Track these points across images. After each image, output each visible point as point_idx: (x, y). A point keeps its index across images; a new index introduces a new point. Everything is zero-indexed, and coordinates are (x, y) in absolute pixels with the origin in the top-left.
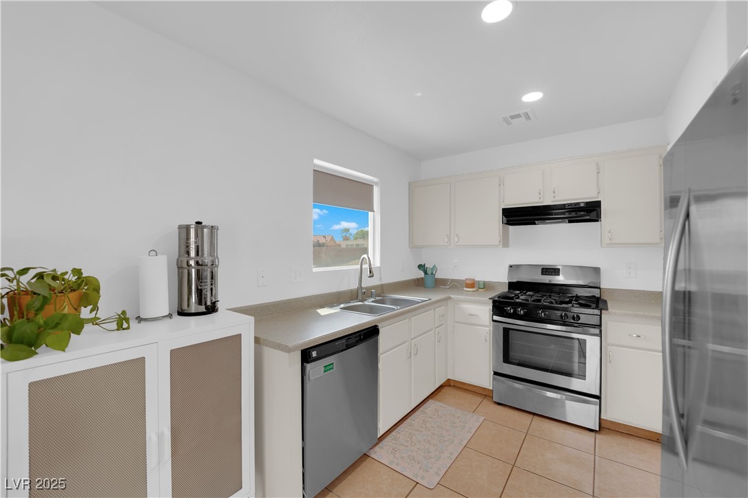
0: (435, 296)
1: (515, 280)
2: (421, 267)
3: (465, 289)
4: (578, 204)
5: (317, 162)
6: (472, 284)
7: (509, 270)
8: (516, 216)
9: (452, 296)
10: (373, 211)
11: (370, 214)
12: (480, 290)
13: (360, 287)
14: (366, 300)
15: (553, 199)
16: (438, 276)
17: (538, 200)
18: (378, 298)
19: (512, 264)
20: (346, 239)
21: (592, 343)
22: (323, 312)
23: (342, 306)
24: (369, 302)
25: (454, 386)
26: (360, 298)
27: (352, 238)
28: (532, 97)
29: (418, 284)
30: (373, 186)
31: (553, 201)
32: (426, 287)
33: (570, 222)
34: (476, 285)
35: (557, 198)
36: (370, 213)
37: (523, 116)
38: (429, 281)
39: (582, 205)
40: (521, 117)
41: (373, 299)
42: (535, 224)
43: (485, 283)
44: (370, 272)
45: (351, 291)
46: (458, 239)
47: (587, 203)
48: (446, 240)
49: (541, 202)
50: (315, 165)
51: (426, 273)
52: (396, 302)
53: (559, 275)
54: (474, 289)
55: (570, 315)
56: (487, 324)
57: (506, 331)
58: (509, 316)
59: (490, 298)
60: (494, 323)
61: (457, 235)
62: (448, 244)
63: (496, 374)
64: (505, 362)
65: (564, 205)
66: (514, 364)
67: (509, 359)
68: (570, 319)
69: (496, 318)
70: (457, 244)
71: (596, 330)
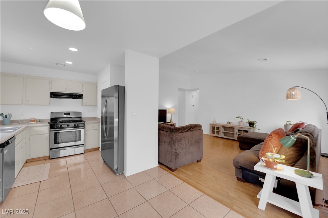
1: (53, 118)
2: (2, 115)
3: (31, 123)
4: (77, 94)
7: (51, 114)
8: (54, 95)
12: (38, 122)
16: (12, 119)
17: (65, 91)
19: (52, 112)
21: (82, 131)
25: (29, 162)
32: (4, 125)
33: (73, 99)
34: (36, 121)
35: (70, 91)
37: (63, 65)
38: (7, 121)
42: (61, 98)
46: (28, 102)
47: (79, 94)
48: (21, 102)
53: (70, 114)
54: (35, 122)
55: (77, 125)
56: (47, 133)
57: (56, 134)
58: (57, 128)
59: (48, 124)
60: (51, 132)
61: (27, 100)
62: (22, 104)
63: (50, 149)
64: (55, 144)
65: (73, 94)
66: (59, 143)
67: (56, 142)
68: (77, 126)
69: (51, 130)
70: (28, 104)
71: (84, 127)
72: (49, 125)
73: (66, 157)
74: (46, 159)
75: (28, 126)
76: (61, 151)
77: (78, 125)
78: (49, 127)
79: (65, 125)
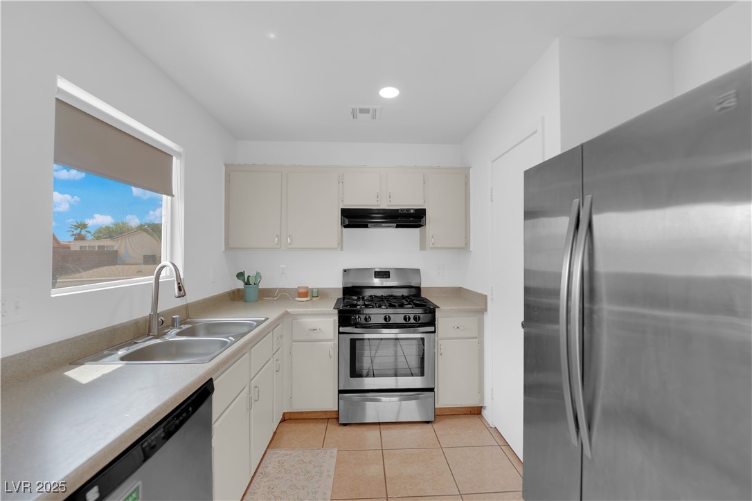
0: (271, 313)
1: (350, 285)
2: (240, 275)
3: (298, 299)
4: (409, 210)
5: (64, 84)
6: (305, 293)
7: (344, 275)
8: (355, 218)
9: (288, 310)
10: (170, 193)
11: (166, 199)
12: (314, 299)
13: (155, 314)
14: (165, 334)
15: (389, 203)
16: (261, 286)
17: (376, 203)
18: (185, 327)
19: (346, 268)
20: (79, 237)
22: (85, 374)
23: (122, 352)
24: (172, 336)
25: (290, 419)
26: (155, 331)
27: (89, 237)
28: (389, 93)
29: (236, 297)
30: (171, 156)
31: (388, 206)
32: (246, 302)
33: (397, 227)
34: (310, 294)
35: (392, 203)
36: (164, 197)
37: (371, 112)
38: (251, 292)
39: (412, 211)
40: (369, 113)
41: (176, 331)
42: (366, 226)
43: (318, 290)
44: (180, 289)
45: (136, 323)
46: (291, 241)
47: (416, 210)
48: (276, 242)
49: (379, 206)
50: (60, 90)
51: (247, 283)
52: (212, 329)
53: (389, 277)
54: (308, 299)
55: (412, 316)
56: (332, 337)
57: (353, 342)
58: (357, 325)
59: (334, 308)
60: (340, 335)
61: (290, 236)
62: (278, 246)
63: (341, 392)
64: (351, 376)
65: (398, 210)
66: (360, 376)
67: (355, 372)
68: (412, 321)
69: (342, 329)
70: (290, 246)
71: (431, 329)
72: (336, 311)
73: (382, 426)
74: (328, 416)
75: (287, 313)
76: (368, 403)
77: (415, 319)
78: (336, 318)
79: (377, 315)
